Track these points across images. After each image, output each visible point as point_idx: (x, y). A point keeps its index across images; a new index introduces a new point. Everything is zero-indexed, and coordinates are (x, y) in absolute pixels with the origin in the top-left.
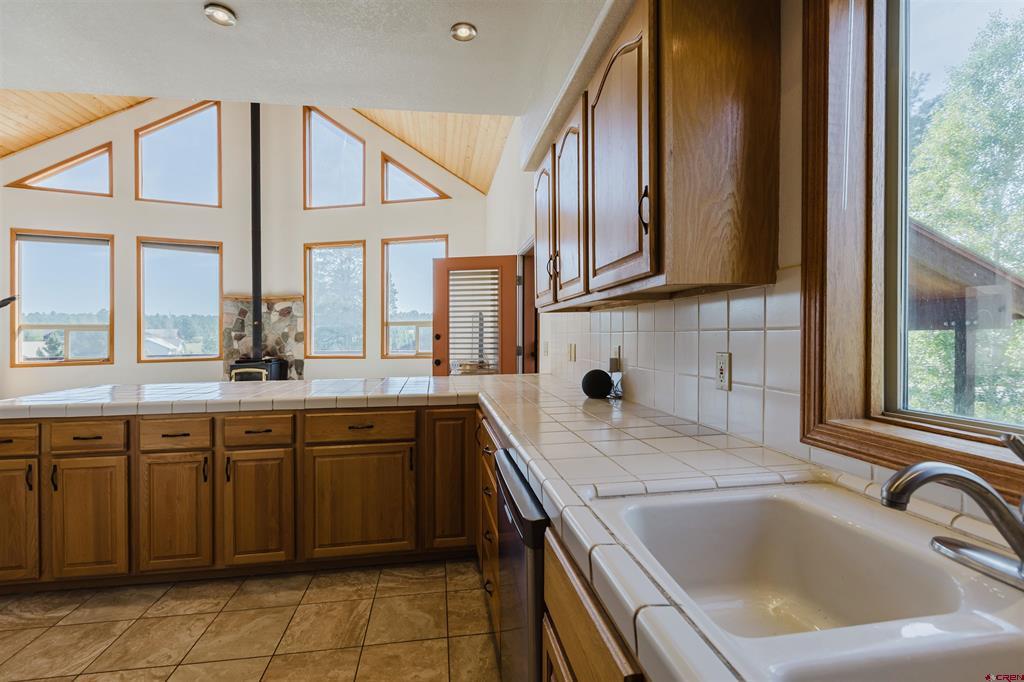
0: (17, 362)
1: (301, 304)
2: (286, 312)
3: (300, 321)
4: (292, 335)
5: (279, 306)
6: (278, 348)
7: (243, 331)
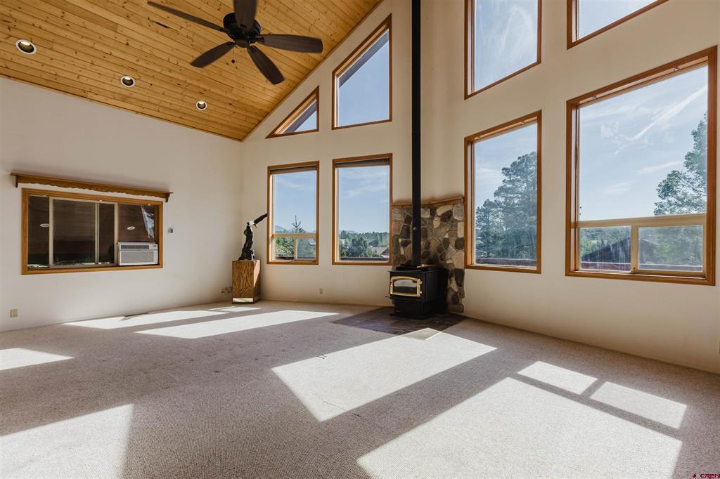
0: (270, 261)
1: (461, 206)
2: (447, 217)
3: (461, 226)
4: (453, 242)
5: (441, 211)
6: (439, 255)
7: (408, 237)
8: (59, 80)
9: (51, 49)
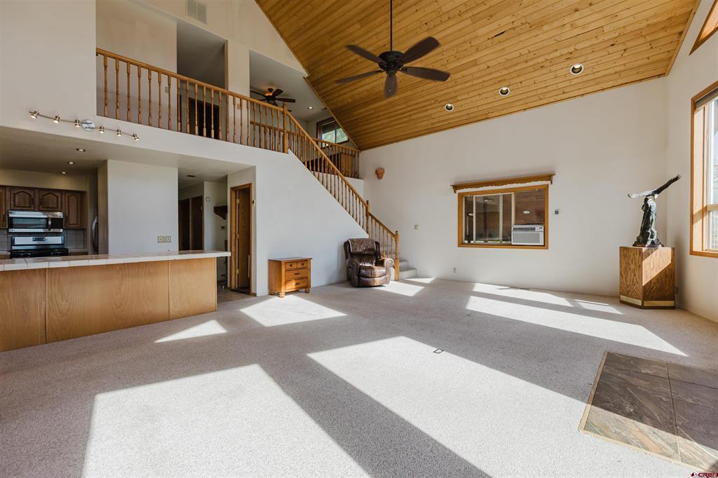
0: (694, 252)
8: (471, 116)
9: (458, 101)
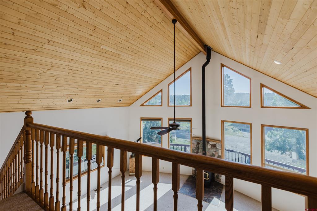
1: (220, 144)
2: (214, 146)
3: (220, 151)
5: (211, 143)
7: (198, 150)
